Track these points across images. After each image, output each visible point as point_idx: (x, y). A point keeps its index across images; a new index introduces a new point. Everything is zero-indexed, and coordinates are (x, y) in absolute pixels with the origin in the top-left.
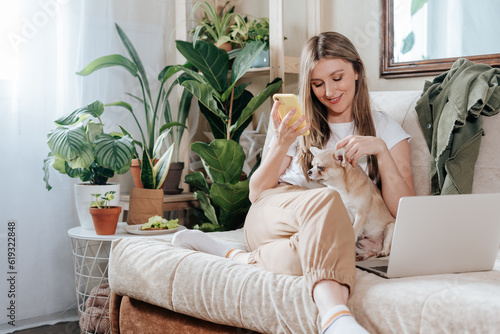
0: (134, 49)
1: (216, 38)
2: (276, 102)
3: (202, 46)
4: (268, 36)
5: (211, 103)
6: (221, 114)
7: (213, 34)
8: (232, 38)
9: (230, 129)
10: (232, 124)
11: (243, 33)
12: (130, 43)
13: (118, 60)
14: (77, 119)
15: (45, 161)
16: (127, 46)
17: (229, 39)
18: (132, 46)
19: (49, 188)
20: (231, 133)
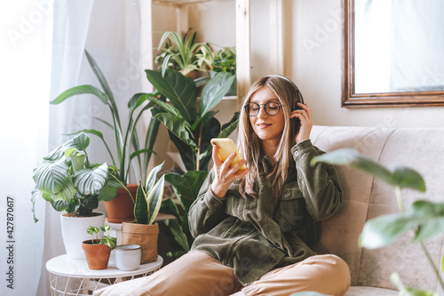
0: (103, 77)
1: (181, 66)
2: (214, 146)
3: (170, 75)
4: (235, 66)
5: (183, 134)
6: (192, 143)
7: (179, 61)
8: (198, 67)
9: (199, 157)
10: (201, 153)
11: (210, 62)
12: (99, 70)
13: (87, 89)
14: (63, 154)
15: (33, 193)
16: (96, 73)
17: (195, 67)
18: (101, 72)
19: (36, 221)
20: (200, 161)
